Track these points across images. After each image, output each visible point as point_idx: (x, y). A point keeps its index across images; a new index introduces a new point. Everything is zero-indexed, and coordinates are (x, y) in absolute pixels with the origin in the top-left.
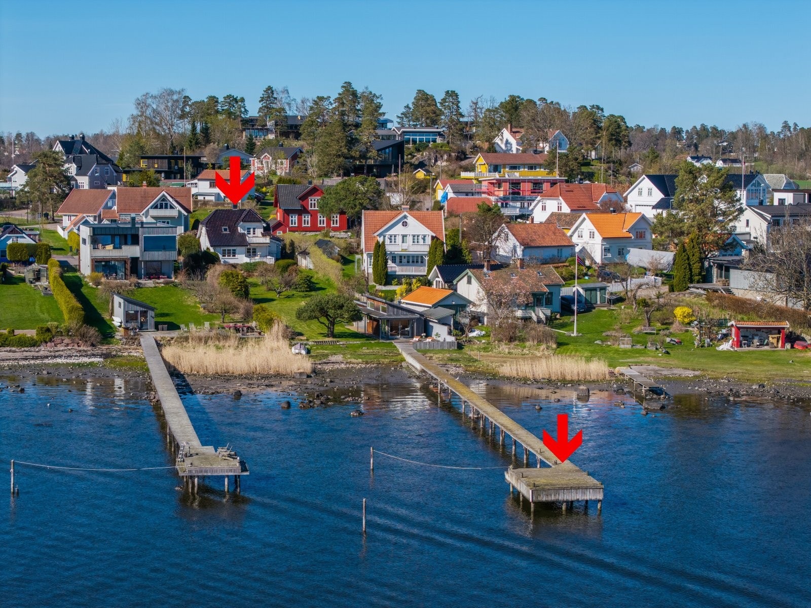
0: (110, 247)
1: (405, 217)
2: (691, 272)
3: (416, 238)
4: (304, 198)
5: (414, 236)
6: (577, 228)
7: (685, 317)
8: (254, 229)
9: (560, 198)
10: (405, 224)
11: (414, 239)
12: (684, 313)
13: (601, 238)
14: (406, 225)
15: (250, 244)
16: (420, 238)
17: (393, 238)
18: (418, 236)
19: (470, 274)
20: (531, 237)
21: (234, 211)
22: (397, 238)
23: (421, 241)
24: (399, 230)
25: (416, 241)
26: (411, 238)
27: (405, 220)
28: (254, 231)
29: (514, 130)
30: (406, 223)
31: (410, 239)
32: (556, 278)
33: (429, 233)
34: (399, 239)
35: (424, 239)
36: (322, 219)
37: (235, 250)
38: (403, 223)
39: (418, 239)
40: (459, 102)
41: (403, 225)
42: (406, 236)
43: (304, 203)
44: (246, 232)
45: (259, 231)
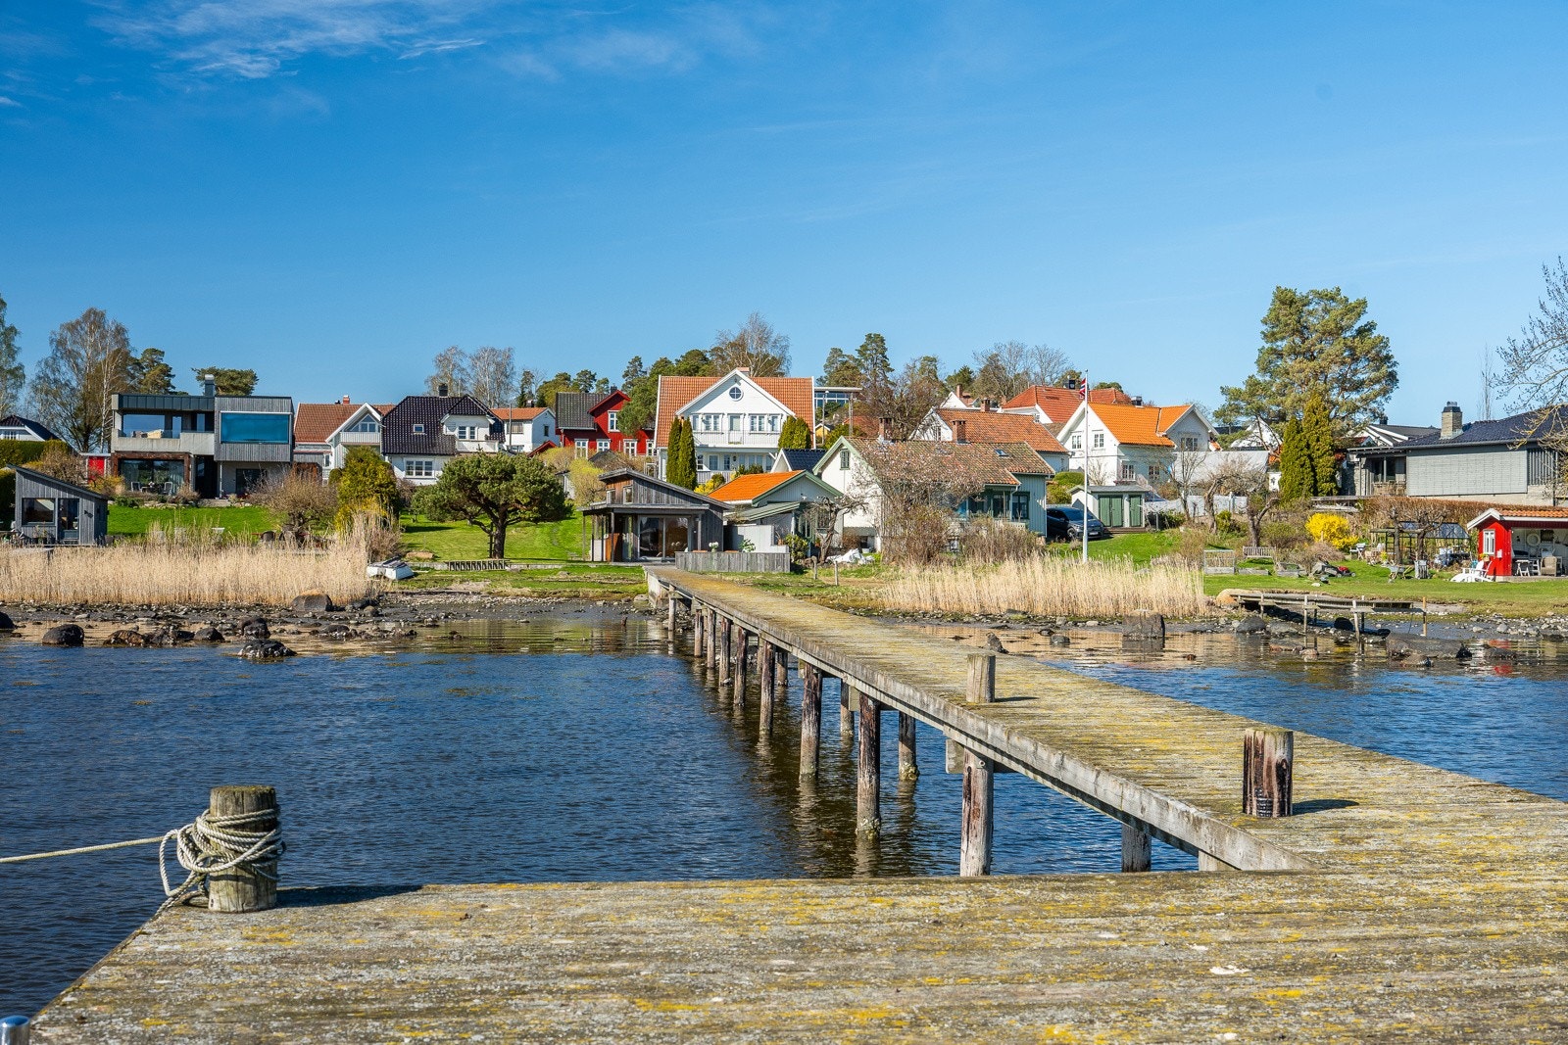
0: (156, 434)
1: (736, 379)
2: (1315, 474)
3: (757, 420)
4: (599, 411)
5: (753, 416)
6: (1070, 431)
7: (1333, 535)
8: (472, 428)
9: (1037, 407)
10: (736, 394)
11: (752, 423)
12: (1332, 525)
13: (1118, 443)
14: (738, 396)
15: (459, 453)
16: (765, 420)
17: (712, 420)
18: (762, 417)
19: (847, 445)
20: (985, 433)
21: (442, 401)
22: (719, 420)
23: (767, 427)
24: (723, 404)
25: (757, 426)
26: (748, 420)
27: (736, 385)
28: (472, 433)
29: (964, 394)
30: (738, 390)
31: (745, 424)
32: (1037, 462)
33: (783, 412)
34: (724, 423)
35: (772, 423)
36: (631, 448)
37: (430, 463)
38: (733, 390)
39: (760, 423)
40: (886, 349)
41: (732, 396)
42: (737, 416)
43: (599, 420)
44: (456, 433)
45: (483, 432)
